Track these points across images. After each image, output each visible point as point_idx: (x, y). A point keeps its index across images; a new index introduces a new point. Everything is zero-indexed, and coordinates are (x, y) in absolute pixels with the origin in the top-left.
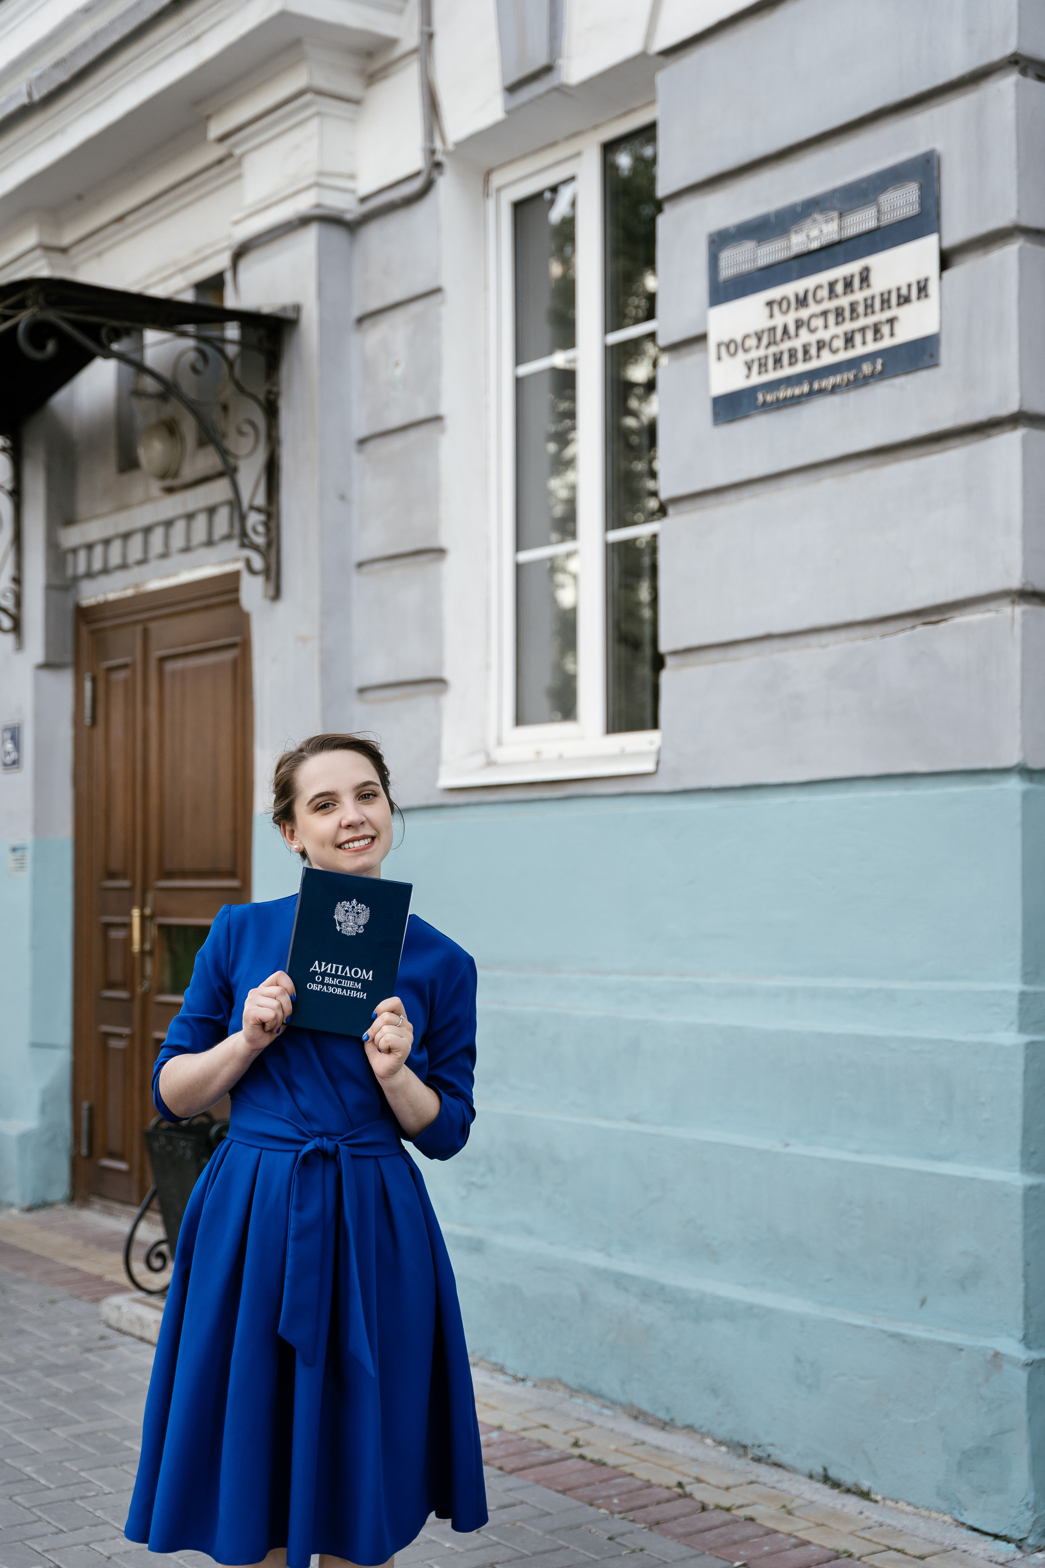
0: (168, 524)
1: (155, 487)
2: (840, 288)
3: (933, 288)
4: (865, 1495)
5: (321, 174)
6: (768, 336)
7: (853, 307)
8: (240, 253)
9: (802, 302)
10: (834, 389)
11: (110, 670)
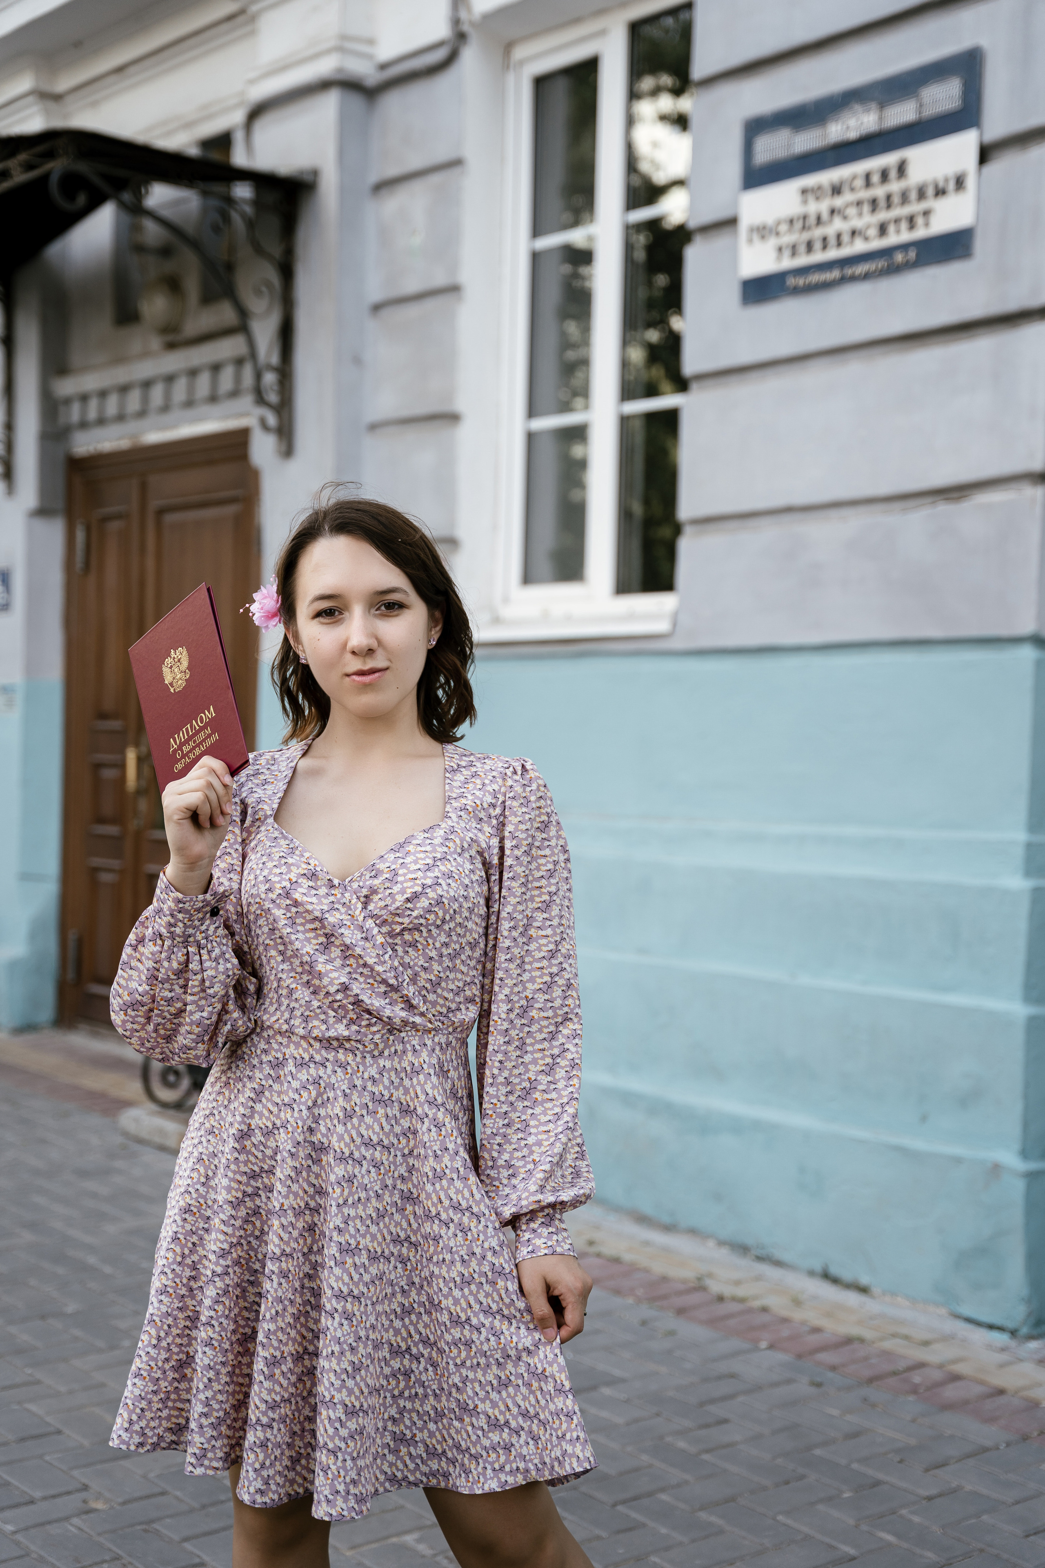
0: (170, 379)
1: (155, 343)
2: (876, 178)
3: (971, 182)
4: (864, 1290)
5: (344, 37)
6: (803, 222)
7: (889, 197)
8: (256, 112)
9: (836, 190)
10: (866, 276)
11: (105, 519)
